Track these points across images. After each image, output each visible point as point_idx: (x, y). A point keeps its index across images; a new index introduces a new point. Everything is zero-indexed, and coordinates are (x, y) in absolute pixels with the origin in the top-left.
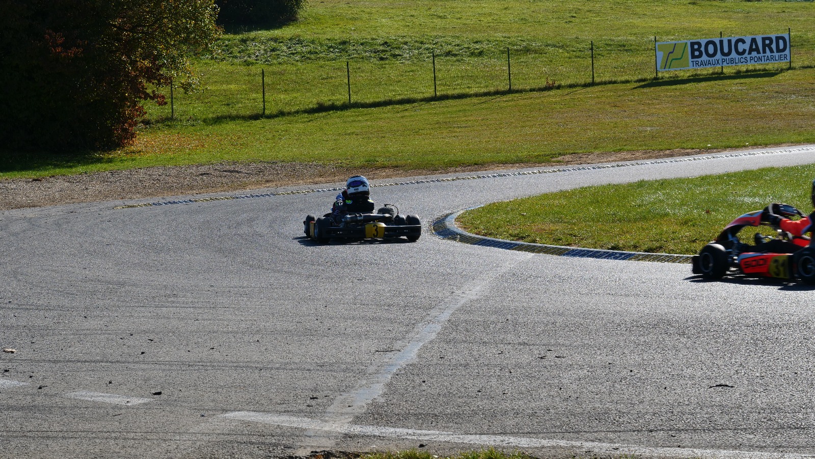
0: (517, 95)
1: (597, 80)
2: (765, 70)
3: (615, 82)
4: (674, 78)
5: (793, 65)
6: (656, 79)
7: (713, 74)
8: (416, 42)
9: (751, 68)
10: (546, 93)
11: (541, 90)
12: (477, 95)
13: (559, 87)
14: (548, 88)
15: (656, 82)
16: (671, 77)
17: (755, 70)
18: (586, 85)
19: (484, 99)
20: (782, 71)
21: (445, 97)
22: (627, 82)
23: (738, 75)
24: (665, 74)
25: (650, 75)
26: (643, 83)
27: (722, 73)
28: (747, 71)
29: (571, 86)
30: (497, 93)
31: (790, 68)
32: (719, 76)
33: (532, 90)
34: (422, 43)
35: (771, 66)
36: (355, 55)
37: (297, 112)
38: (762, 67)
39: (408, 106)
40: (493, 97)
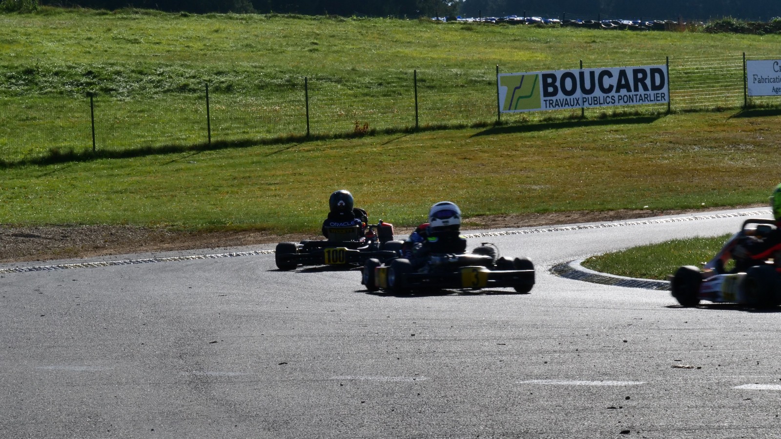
0: (319, 143)
1: (422, 124)
2: (637, 114)
3: (444, 128)
4: (522, 122)
5: (672, 107)
6: (498, 123)
7: (571, 117)
8: (133, 71)
9: (620, 110)
10: (355, 141)
11: (349, 136)
12: (264, 142)
13: (373, 133)
14: (359, 134)
15: (499, 128)
16: (519, 122)
17: (625, 114)
18: (408, 131)
19: (275, 148)
20: (659, 115)
21: (222, 145)
22: (461, 127)
23: (604, 120)
24: (510, 117)
25: (490, 119)
26: (482, 130)
27: (583, 116)
28: (615, 115)
29: (389, 132)
30: (291, 140)
31: (669, 112)
32: (579, 121)
33: (336, 137)
34: (141, 73)
35: (646, 108)
36: (49, 89)
37: (23, 163)
38: (633, 110)
39: (175, 156)
40: (288, 145)
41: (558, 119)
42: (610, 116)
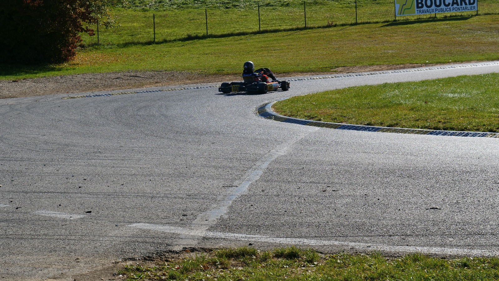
0: (310, 30)
1: (359, 21)
2: (461, 16)
3: (369, 23)
4: (406, 20)
5: (479, 13)
6: (395, 21)
7: (430, 18)
9: (454, 14)
10: (327, 29)
11: (324, 27)
12: (285, 30)
13: (335, 26)
14: (329, 26)
15: (395, 23)
16: (404, 20)
17: (456, 16)
18: (352, 25)
20: (472, 16)
21: (266, 32)
22: (377, 22)
23: (445, 19)
24: (400, 18)
25: (391, 19)
26: (386, 24)
27: (435, 17)
28: (451, 16)
29: (343, 25)
30: (298, 29)
31: (477, 15)
32: (434, 19)
33: (318, 28)
35: (465, 13)
36: (211, 6)
37: (175, 40)
38: (460, 14)
39: (243, 37)
40: (295, 32)
41: (424, 19)
42: (448, 17)
